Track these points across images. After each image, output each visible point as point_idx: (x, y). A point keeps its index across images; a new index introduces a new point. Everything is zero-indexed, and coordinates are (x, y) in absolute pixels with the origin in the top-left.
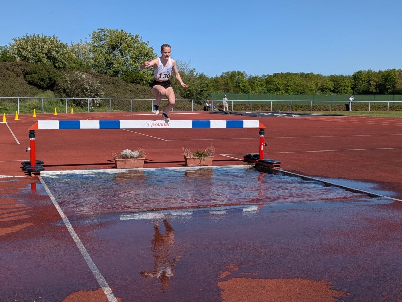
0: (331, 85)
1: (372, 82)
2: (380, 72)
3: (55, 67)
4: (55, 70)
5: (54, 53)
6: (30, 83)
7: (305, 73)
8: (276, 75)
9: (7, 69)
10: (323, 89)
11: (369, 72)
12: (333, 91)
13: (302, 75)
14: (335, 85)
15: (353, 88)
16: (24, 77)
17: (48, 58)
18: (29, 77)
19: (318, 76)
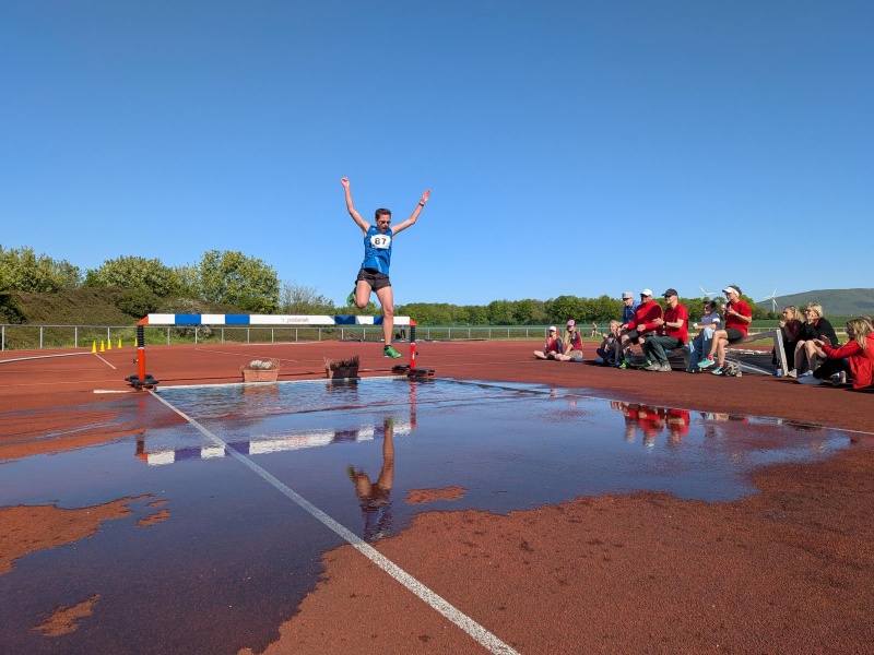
0: (466, 315)
1: (508, 312)
2: (515, 302)
3: (155, 293)
4: (155, 296)
5: (154, 277)
6: (125, 311)
7: (440, 303)
8: (409, 306)
9: (96, 295)
10: (459, 320)
11: (505, 302)
12: (469, 322)
13: (437, 305)
14: (472, 315)
15: (489, 319)
16: (117, 304)
17: (146, 282)
18: (122, 304)
19: (453, 306)
